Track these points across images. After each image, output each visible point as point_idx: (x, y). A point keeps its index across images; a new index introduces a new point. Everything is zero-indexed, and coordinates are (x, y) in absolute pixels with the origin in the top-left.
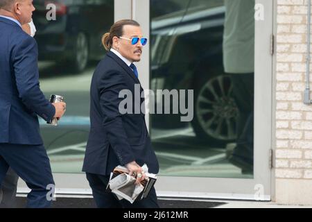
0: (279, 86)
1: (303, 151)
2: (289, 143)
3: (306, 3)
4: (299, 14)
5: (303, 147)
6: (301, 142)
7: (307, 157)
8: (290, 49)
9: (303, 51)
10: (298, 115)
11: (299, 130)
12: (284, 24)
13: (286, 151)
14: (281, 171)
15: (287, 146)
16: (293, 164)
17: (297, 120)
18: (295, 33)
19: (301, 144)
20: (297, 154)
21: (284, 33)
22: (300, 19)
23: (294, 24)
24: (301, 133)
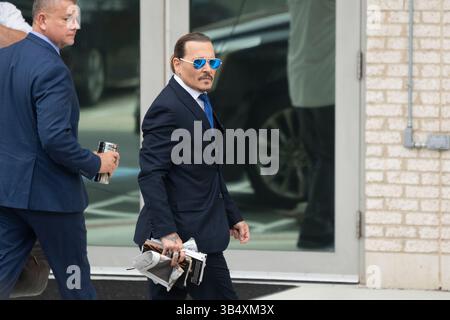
0: (370, 123)
1: (404, 213)
2: (384, 203)
3: (407, 8)
4: (398, 23)
5: (404, 208)
6: (401, 201)
7: (409, 222)
8: (385, 71)
9: (404, 74)
10: (397, 164)
11: (398, 184)
12: (376, 37)
13: (380, 213)
14: (373, 241)
15: (381, 207)
16: (390, 231)
17: (395, 170)
18: (392, 50)
19: (401, 204)
20: (396, 218)
21: (376, 49)
22: (398, 30)
23: (391, 37)
24: (400, 188)
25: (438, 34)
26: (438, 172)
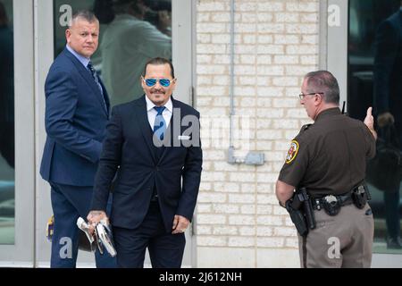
1: (227, 216)
2: (212, 207)
3: (228, 52)
4: (221, 64)
5: (228, 212)
6: (225, 206)
7: (231, 223)
8: (211, 102)
9: (226, 105)
10: (222, 176)
11: (223, 193)
12: (203, 75)
13: (208, 216)
14: (203, 238)
15: (209, 211)
16: (217, 230)
17: (220, 181)
18: (217, 85)
19: (225, 208)
20: (221, 219)
21: (205, 85)
22: (221, 70)
23: (215, 75)
24: (225, 196)
25: (254, 73)
26: (254, 183)
